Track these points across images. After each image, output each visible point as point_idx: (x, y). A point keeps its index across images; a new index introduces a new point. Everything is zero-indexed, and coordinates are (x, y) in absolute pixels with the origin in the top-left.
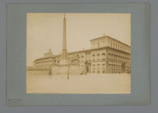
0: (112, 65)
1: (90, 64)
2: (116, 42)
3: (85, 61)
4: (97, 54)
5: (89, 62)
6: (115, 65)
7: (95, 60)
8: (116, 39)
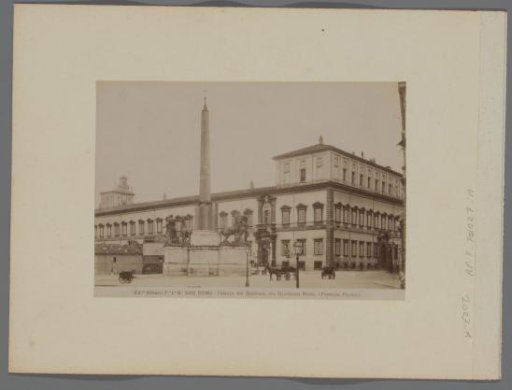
0: (346, 241)
1: (274, 238)
2: (351, 163)
3: (258, 226)
4: (296, 204)
5: (269, 230)
6: (354, 242)
7: (289, 224)
8: (358, 155)
